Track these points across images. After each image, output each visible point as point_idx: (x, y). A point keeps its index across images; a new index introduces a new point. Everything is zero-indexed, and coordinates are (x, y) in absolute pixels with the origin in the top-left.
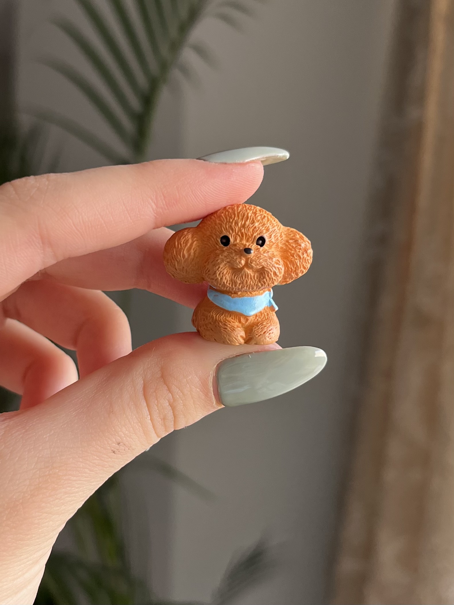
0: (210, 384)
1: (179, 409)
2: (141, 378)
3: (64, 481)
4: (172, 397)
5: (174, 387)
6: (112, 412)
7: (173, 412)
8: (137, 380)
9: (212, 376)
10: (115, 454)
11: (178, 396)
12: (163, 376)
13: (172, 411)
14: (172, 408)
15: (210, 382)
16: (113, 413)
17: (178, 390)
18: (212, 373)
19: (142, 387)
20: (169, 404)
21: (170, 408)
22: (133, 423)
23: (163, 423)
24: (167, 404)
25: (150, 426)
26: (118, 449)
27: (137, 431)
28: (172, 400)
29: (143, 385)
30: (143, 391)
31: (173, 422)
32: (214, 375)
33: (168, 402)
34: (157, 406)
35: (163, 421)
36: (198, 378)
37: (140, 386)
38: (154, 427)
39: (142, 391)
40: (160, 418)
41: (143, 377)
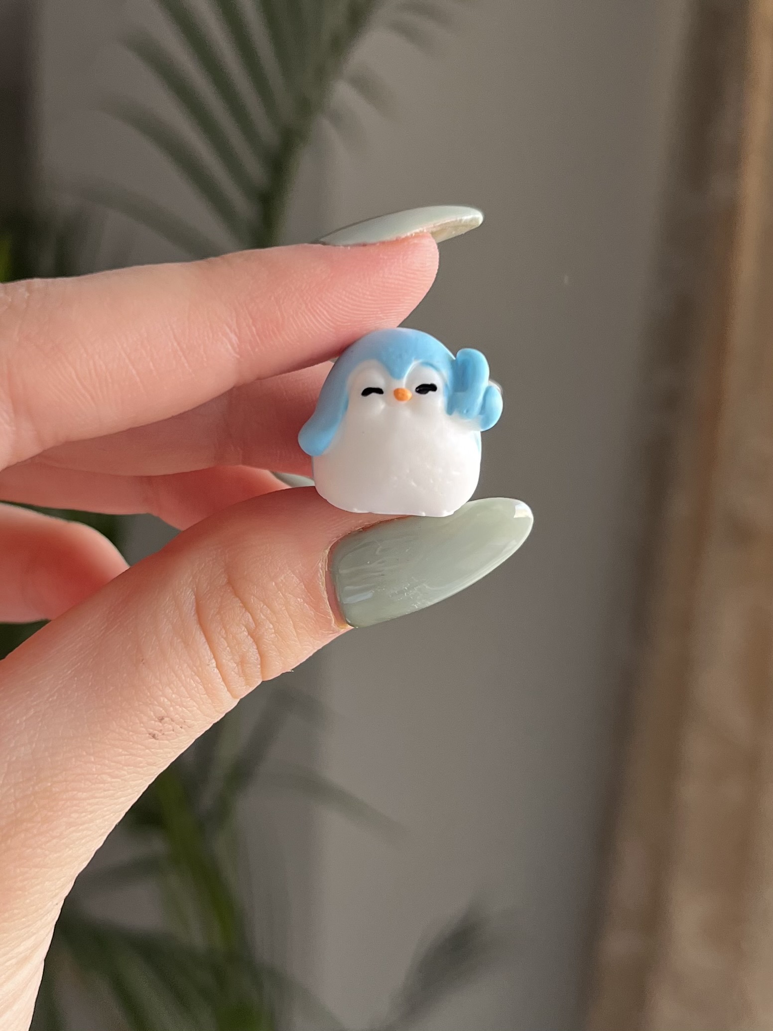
0: (321, 586)
1: (266, 639)
2: (191, 590)
3: (63, 802)
4: (253, 618)
5: (254, 600)
6: (143, 660)
7: (257, 648)
8: (183, 594)
9: (323, 572)
10: (155, 739)
11: (263, 615)
12: (230, 583)
13: (255, 647)
14: (254, 641)
15: (320, 583)
16: (144, 663)
17: (262, 605)
18: (321, 566)
19: (194, 608)
20: (249, 634)
21: (252, 640)
22: (185, 676)
23: (240, 671)
24: (245, 633)
25: (219, 680)
26: (161, 730)
27: (193, 691)
28: (253, 626)
29: (195, 604)
30: (196, 616)
31: (259, 666)
32: (327, 570)
33: (246, 629)
34: (225, 639)
35: (240, 666)
36: (296, 577)
37: (191, 606)
38: (224, 680)
39: (194, 614)
40: (235, 663)
41: (193, 589)
